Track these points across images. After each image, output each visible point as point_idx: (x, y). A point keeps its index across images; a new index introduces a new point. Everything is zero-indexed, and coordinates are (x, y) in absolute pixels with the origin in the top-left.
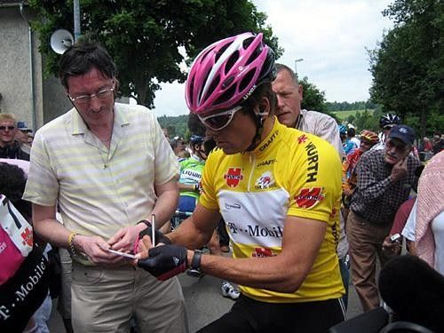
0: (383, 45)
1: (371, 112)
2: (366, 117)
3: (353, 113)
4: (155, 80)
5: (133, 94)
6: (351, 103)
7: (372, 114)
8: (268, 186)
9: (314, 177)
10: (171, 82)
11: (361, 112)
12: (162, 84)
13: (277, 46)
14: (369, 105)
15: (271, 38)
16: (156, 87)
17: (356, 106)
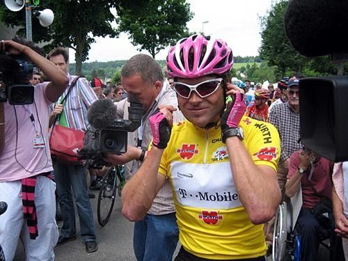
0: (271, 14)
1: (259, 65)
2: (254, 69)
3: (245, 65)
4: (90, 35)
5: (72, 45)
6: (243, 57)
7: (259, 66)
8: (223, 157)
9: (269, 140)
10: (103, 37)
11: (251, 64)
12: (96, 38)
13: (189, 10)
14: (257, 60)
15: (184, 4)
16: (91, 40)
17: (247, 59)
